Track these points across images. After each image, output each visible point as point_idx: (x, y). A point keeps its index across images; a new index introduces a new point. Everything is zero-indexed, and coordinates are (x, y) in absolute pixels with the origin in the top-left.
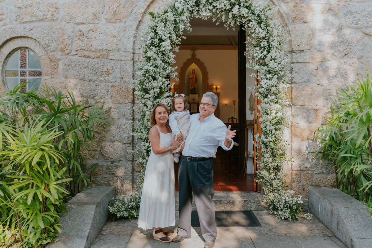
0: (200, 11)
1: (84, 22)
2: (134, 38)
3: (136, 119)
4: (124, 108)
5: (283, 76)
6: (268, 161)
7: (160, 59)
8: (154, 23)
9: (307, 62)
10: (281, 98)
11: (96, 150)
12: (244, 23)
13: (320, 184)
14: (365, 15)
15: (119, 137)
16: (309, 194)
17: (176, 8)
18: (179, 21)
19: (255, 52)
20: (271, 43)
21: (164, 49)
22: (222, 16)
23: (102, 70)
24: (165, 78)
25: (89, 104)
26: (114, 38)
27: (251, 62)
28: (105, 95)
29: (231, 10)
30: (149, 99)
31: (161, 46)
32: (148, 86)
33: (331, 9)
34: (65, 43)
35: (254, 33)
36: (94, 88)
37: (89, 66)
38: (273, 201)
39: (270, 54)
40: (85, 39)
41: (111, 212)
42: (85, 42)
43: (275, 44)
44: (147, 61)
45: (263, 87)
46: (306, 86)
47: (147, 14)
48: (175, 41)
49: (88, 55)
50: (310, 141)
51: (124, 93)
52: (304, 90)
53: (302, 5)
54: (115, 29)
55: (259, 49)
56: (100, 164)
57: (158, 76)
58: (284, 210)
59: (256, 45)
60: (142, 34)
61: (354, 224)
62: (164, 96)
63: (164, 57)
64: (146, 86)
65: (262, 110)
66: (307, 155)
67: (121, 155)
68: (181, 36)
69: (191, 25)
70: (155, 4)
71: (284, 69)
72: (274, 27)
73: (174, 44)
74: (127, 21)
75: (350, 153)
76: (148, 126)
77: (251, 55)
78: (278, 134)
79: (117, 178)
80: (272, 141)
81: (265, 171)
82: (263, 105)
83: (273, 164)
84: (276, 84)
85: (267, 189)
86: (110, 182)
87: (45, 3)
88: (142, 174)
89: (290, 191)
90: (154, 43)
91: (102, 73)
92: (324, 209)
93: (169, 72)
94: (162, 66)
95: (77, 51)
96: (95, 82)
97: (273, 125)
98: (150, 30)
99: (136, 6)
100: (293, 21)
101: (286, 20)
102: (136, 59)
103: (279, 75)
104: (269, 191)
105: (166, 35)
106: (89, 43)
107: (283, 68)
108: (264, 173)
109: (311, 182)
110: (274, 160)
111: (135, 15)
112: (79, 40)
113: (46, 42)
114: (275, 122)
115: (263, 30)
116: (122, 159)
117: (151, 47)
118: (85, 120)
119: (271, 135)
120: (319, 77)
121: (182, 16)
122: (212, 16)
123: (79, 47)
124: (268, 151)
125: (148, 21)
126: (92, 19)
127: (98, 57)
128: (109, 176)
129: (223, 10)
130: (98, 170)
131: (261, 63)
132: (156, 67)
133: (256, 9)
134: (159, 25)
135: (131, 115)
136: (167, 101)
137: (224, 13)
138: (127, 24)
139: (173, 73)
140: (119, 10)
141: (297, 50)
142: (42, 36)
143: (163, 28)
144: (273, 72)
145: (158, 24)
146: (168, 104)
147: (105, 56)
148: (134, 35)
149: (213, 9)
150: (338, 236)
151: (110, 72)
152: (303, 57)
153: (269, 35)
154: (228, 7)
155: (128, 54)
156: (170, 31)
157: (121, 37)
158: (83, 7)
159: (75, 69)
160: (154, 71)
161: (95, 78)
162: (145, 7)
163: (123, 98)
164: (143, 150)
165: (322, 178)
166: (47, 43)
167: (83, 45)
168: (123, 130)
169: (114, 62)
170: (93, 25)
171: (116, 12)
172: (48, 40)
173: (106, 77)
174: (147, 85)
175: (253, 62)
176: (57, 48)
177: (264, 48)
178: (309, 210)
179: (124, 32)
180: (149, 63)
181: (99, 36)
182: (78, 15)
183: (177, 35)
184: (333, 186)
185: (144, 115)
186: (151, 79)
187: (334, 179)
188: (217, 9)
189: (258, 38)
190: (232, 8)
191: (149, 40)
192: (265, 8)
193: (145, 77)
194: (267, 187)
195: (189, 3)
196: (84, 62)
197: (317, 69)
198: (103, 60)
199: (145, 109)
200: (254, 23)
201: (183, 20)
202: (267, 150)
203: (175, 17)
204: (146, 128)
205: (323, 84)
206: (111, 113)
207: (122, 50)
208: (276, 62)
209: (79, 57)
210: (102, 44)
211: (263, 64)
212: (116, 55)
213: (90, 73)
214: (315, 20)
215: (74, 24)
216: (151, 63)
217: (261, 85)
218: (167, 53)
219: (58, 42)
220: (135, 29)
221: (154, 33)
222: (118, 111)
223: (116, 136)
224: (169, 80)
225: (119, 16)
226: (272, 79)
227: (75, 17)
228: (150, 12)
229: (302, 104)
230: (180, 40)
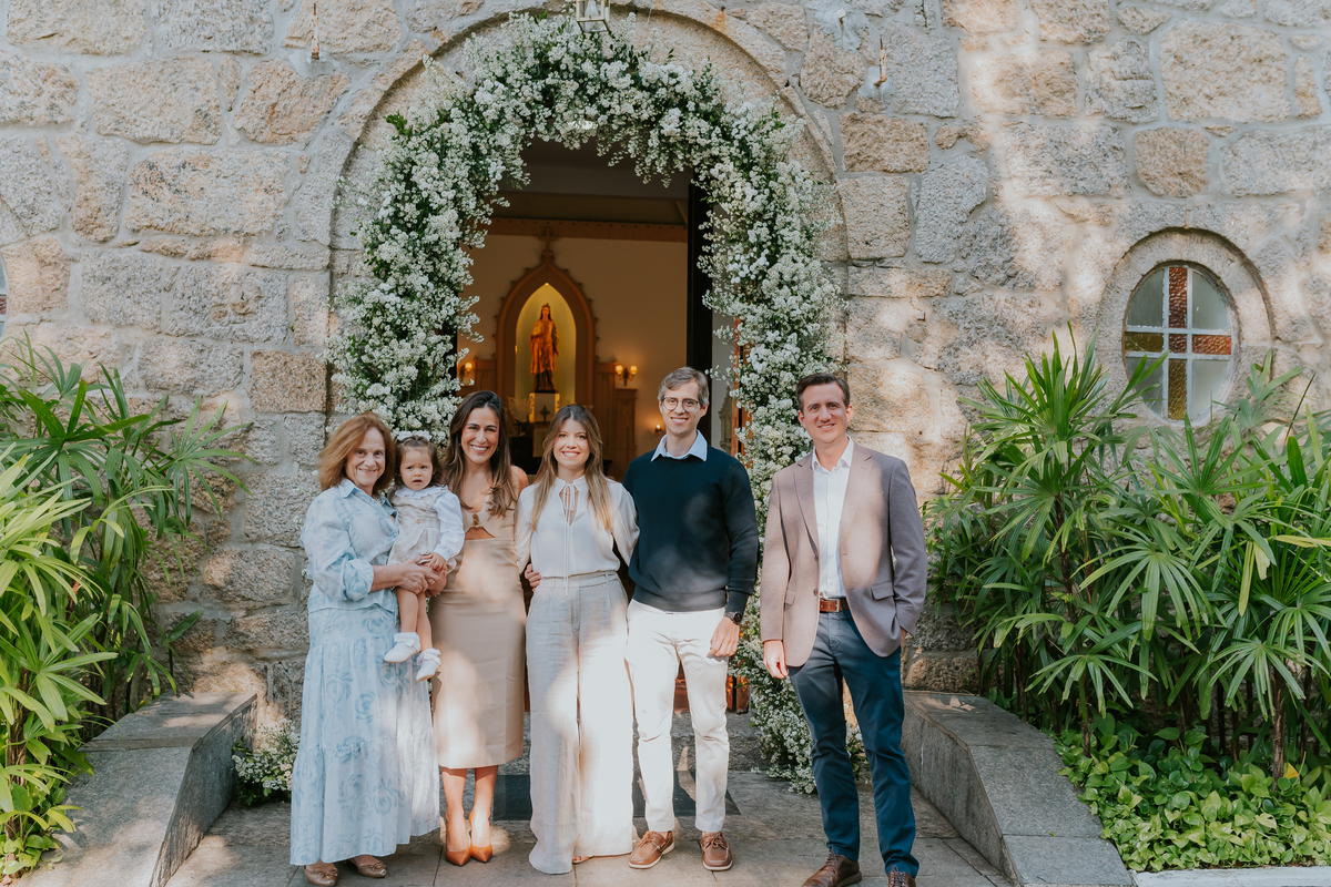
0: (558, 119)
1: (164, 135)
2: (335, 199)
4: (294, 430)
5: (816, 338)
7: (422, 269)
8: (405, 152)
9: (893, 295)
11: (194, 569)
12: (698, 166)
14: (1066, 157)
15: (273, 527)
17: (478, 108)
18: (489, 150)
19: (730, 258)
20: (782, 232)
21: (435, 237)
22: (628, 137)
23: (222, 298)
24: (438, 332)
25: (173, 412)
26: (266, 196)
27: (717, 290)
28: (230, 383)
29: (656, 122)
30: (382, 401)
31: (425, 226)
32: (379, 356)
33: (966, 135)
34: (94, 204)
35: (729, 199)
36: (192, 360)
37: (179, 286)
38: (782, 735)
39: (776, 265)
40: (166, 193)
41: (242, 773)
42: (165, 204)
43: (793, 236)
44: (378, 275)
45: (755, 372)
46: (889, 374)
47: (382, 122)
48: (472, 212)
49: (174, 246)
51: (298, 378)
52: (881, 386)
53: (879, 117)
54: (271, 164)
55: (742, 250)
56: (207, 616)
57: (413, 326)
59: (734, 237)
60: (361, 186)
61: (1011, 795)
62: (433, 393)
63: (434, 264)
64: (372, 357)
65: (752, 444)
67: (282, 586)
68: (491, 197)
69: (525, 164)
70: (409, 90)
71: (821, 316)
72: (789, 181)
73: (471, 222)
74: (314, 139)
75: (1013, 582)
77: (718, 265)
79: (266, 664)
82: (754, 427)
84: (794, 363)
85: (763, 697)
86: (240, 679)
87: (29, 67)
90: (402, 218)
91: (224, 309)
92: (933, 757)
93: (452, 312)
94: (427, 293)
95: (135, 231)
96: (198, 339)
98: (390, 174)
99: (345, 92)
100: (852, 166)
101: (828, 161)
102: (340, 266)
103: (806, 334)
105: (444, 194)
106: (179, 206)
107: (819, 311)
111: (342, 121)
112: (143, 197)
113: (26, 196)
115: (756, 192)
116: (284, 600)
117: (394, 230)
118: (159, 465)
120: (929, 343)
121: (498, 134)
122: (596, 137)
123: (144, 219)
125: (384, 145)
126: (191, 127)
127: (209, 256)
128: (236, 656)
129: (629, 119)
130: (200, 636)
131: (749, 293)
132: (409, 294)
133: (736, 123)
134: (420, 159)
136: (443, 410)
137: (632, 131)
138: (314, 148)
139: (464, 315)
140: (286, 101)
141: (864, 256)
142: (13, 176)
143: (435, 170)
144: (785, 323)
145: (418, 157)
146: (446, 418)
147: (235, 254)
148: (334, 188)
149: (598, 116)
150: (967, 836)
151: (251, 306)
152: (879, 280)
153: (776, 207)
154: (647, 114)
155: (315, 248)
156: (456, 180)
157: (292, 191)
158: (163, 85)
159: (129, 292)
160: (402, 309)
161: (198, 327)
162: (377, 97)
163: (293, 395)
165: (937, 665)
166: (31, 201)
167: (159, 213)
168: (290, 501)
169: (264, 275)
170: (197, 147)
171: (277, 109)
172: (32, 193)
173: (234, 323)
174: (376, 354)
175: (724, 290)
176: (64, 219)
177: (760, 245)
179: (303, 175)
180: (385, 280)
181: (214, 184)
182: (142, 113)
183: (479, 195)
184: (968, 688)
186: (391, 333)
187: (972, 667)
188: (611, 117)
189: (741, 215)
190: (659, 117)
191: (386, 208)
192: (764, 123)
193: (370, 327)
194: (763, 692)
195: (520, 94)
196: (161, 270)
197: (923, 318)
198: (225, 265)
200: (729, 166)
201: (500, 147)
203: (474, 136)
205: (942, 367)
206: (250, 444)
207: (295, 234)
208: (794, 294)
209: (145, 254)
210: (223, 212)
211: (755, 299)
212: (274, 253)
213: (182, 309)
214: (918, 167)
215: (128, 142)
216: (391, 283)
217: (747, 364)
218: (445, 252)
219: (71, 201)
220: (339, 169)
221: (404, 184)
222: (274, 438)
223: (265, 523)
224: (451, 341)
225: (285, 121)
226: (781, 346)
227: (132, 118)
228: (390, 116)
229: (875, 428)
230: (491, 211)
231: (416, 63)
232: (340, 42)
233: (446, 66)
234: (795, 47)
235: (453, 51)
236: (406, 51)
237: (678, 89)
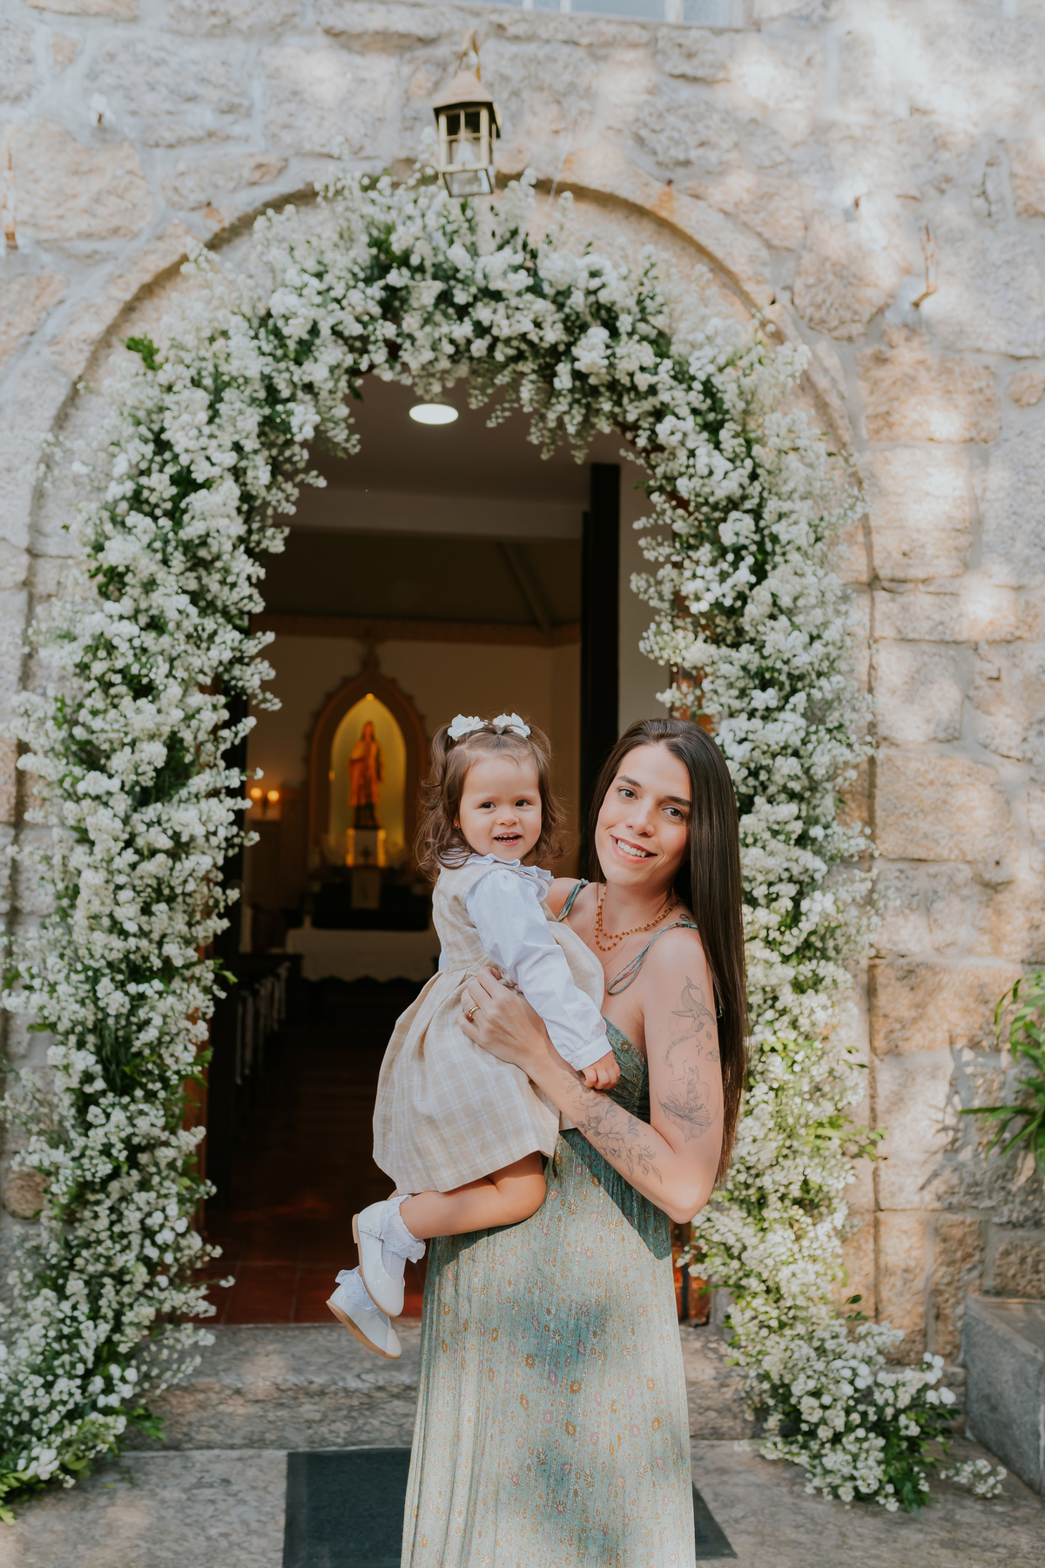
0: (407, 344)
2: (37, 470)
3: (32, 913)
5: (831, 704)
7: (178, 584)
9: (949, 639)
10: (823, 820)
12: (634, 426)
13: (1023, 1282)
16: (968, 1336)
17: (276, 323)
18: (293, 391)
19: (688, 574)
20: (775, 529)
21: (201, 531)
22: (519, 377)
24: (203, 689)
27: (666, 627)
29: (568, 351)
30: (106, 804)
31: (185, 511)
32: (105, 728)
35: (687, 477)
38: (787, 1387)
39: (765, 583)
43: (794, 533)
44: (104, 593)
46: (946, 765)
47: (119, 350)
48: (263, 493)
50: (968, 1054)
52: (934, 784)
53: (921, 355)
55: (709, 558)
57: (160, 676)
58: (848, 1440)
59: (692, 541)
60: (81, 449)
62: (193, 790)
63: (199, 579)
64: (93, 732)
69: (352, 419)
70: (165, 301)
71: (842, 665)
72: (785, 447)
73: (261, 512)
76: (92, 956)
77: (667, 587)
78: (812, 1011)
80: (779, 1047)
81: (737, 1213)
83: (780, 1176)
84: (798, 743)
85: (749, 1314)
88: (45, 1235)
89: (875, 1329)
90: (147, 499)
93: (227, 656)
94: (186, 624)
97: (786, 959)
98: (129, 430)
99: (61, 302)
100: (877, 432)
101: (840, 424)
102: (45, 583)
103: (817, 694)
104: (762, 1325)
105: (217, 459)
107: (836, 658)
108: (731, 1225)
109: (975, 1273)
110: (785, 1151)
111: (54, 348)
114: (796, 943)
115: (729, 466)
117: (134, 519)
119: (770, 1015)
120: (1007, 716)
121: (308, 365)
122: (467, 379)
124: (752, 1102)
129: (524, 347)
131: (719, 630)
132: (156, 625)
133: (696, 355)
134: (177, 403)
135: (2, 891)
136: (209, 819)
139: (248, 665)
141: (900, 573)
143: (203, 416)
144: (783, 678)
145: (174, 400)
146: (215, 834)
148: (38, 454)
149: (469, 342)
152: (927, 615)
153: (763, 489)
154: (553, 334)
155: (4, 552)
156: (236, 438)
160: (142, 647)
162: (111, 312)
164: (59, 1091)
165: (1035, 1251)
174: (97, 724)
175: (677, 626)
177: (738, 551)
178: (972, 1428)
180: (116, 601)
183: (276, 468)
185: (75, 892)
186: (123, 689)
188: (495, 341)
189: (707, 502)
190: (569, 345)
193: (88, 678)
194: (748, 1303)
195: (344, 303)
197: (995, 675)
199: (79, 856)
200: (690, 423)
201: (311, 385)
203: (267, 367)
204: (79, 967)
205: (1029, 755)
208: (795, 626)
211: (729, 640)
214: (984, 434)
216: (126, 606)
218: (218, 557)
220: (49, 423)
221: (151, 447)
224: (226, 706)
226: (776, 715)
228: (132, 340)
229: (921, 854)
230: (296, 492)
231: (176, 258)
232: (53, 222)
233: (226, 261)
234: (786, 244)
235: (237, 242)
236: (160, 238)
237: (603, 297)
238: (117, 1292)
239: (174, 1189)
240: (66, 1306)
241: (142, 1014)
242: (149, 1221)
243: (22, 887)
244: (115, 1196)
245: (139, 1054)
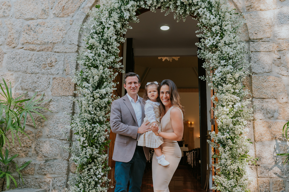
1: (33, 17)
4: (63, 101)
6: (226, 163)
9: (267, 51)
10: (239, 89)
11: (30, 147)
12: (194, 11)
15: (56, 133)
18: (125, 11)
21: (107, 37)
23: (45, 62)
24: (108, 68)
26: (60, 32)
28: (46, 87)
30: (88, 89)
31: (104, 34)
34: (12, 37)
36: (35, 81)
37: (33, 59)
39: (223, 39)
40: (32, 33)
42: (32, 36)
45: (217, 77)
46: (268, 77)
47: (94, 8)
48: (120, 30)
49: (33, 48)
50: (279, 141)
51: (66, 85)
52: (265, 81)
54: (62, 23)
56: (33, 162)
63: (108, 47)
64: (86, 76)
66: (275, 158)
67: (57, 152)
68: (127, 26)
73: (120, 34)
74: (75, 15)
78: (237, 129)
79: (50, 179)
80: (230, 137)
81: (223, 176)
83: (232, 167)
84: (231, 72)
86: (41, 184)
88: (76, 175)
91: (46, 65)
95: (23, 44)
96: (38, 75)
97: (231, 118)
99: (85, 1)
100: (248, 10)
101: (240, 8)
106: (35, 36)
108: (222, 179)
110: (233, 162)
111: (83, 9)
112: (26, 34)
115: (214, 17)
116: (57, 157)
119: (228, 131)
120: (283, 66)
121: (128, 6)
123: (25, 41)
124: (226, 151)
126: (41, 14)
127: (43, 50)
128: (41, 176)
130: (30, 169)
135: (71, 108)
138: (74, 18)
140: (67, 5)
141: (255, 38)
147: (50, 49)
148: (80, 27)
151: (54, 64)
152: (262, 46)
153: (222, 21)
155: (73, 46)
156: (114, 20)
157: (67, 30)
158: (34, 4)
159: (19, 62)
160: (95, 59)
161: (38, 71)
162: (93, 2)
164: (79, 145)
167: (30, 39)
169: (58, 55)
170: (42, 20)
171: (65, 7)
173: (48, 69)
176: (4, 42)
177: (217, 34)
179: (71, 25)
181: (46, 30)
182: (27, 12)
183: (122, 26)
191: (93, 30)
193: (86, 66)
196: (29, 55)
197: (279, 58)
198: (47, 52)
199: (83, 99)
202: (224, 150)
206: (50, 106)
207: (68, 42)
208: (229, 47)
209: (25, 50)
210: (47, 37)
212: (61, 48)
213: (34, 66)
215: (23, 20)
217: (215, 75)
219: (6, 37)
220: (82, 22)
222: (57, 104)
223: (53, 132)
224: (113, 71)
225: (67, 10)
227: (25, 13)
228: (97, 5)
229: (264, 97)
230: (127, 30)
238: (89, 187)
239: (101, 167)
240: (79, 189)
241: (94, 130)
242: (96, 173)
243: (75, 108)
244: (89, 168)
245: (94, 139)
